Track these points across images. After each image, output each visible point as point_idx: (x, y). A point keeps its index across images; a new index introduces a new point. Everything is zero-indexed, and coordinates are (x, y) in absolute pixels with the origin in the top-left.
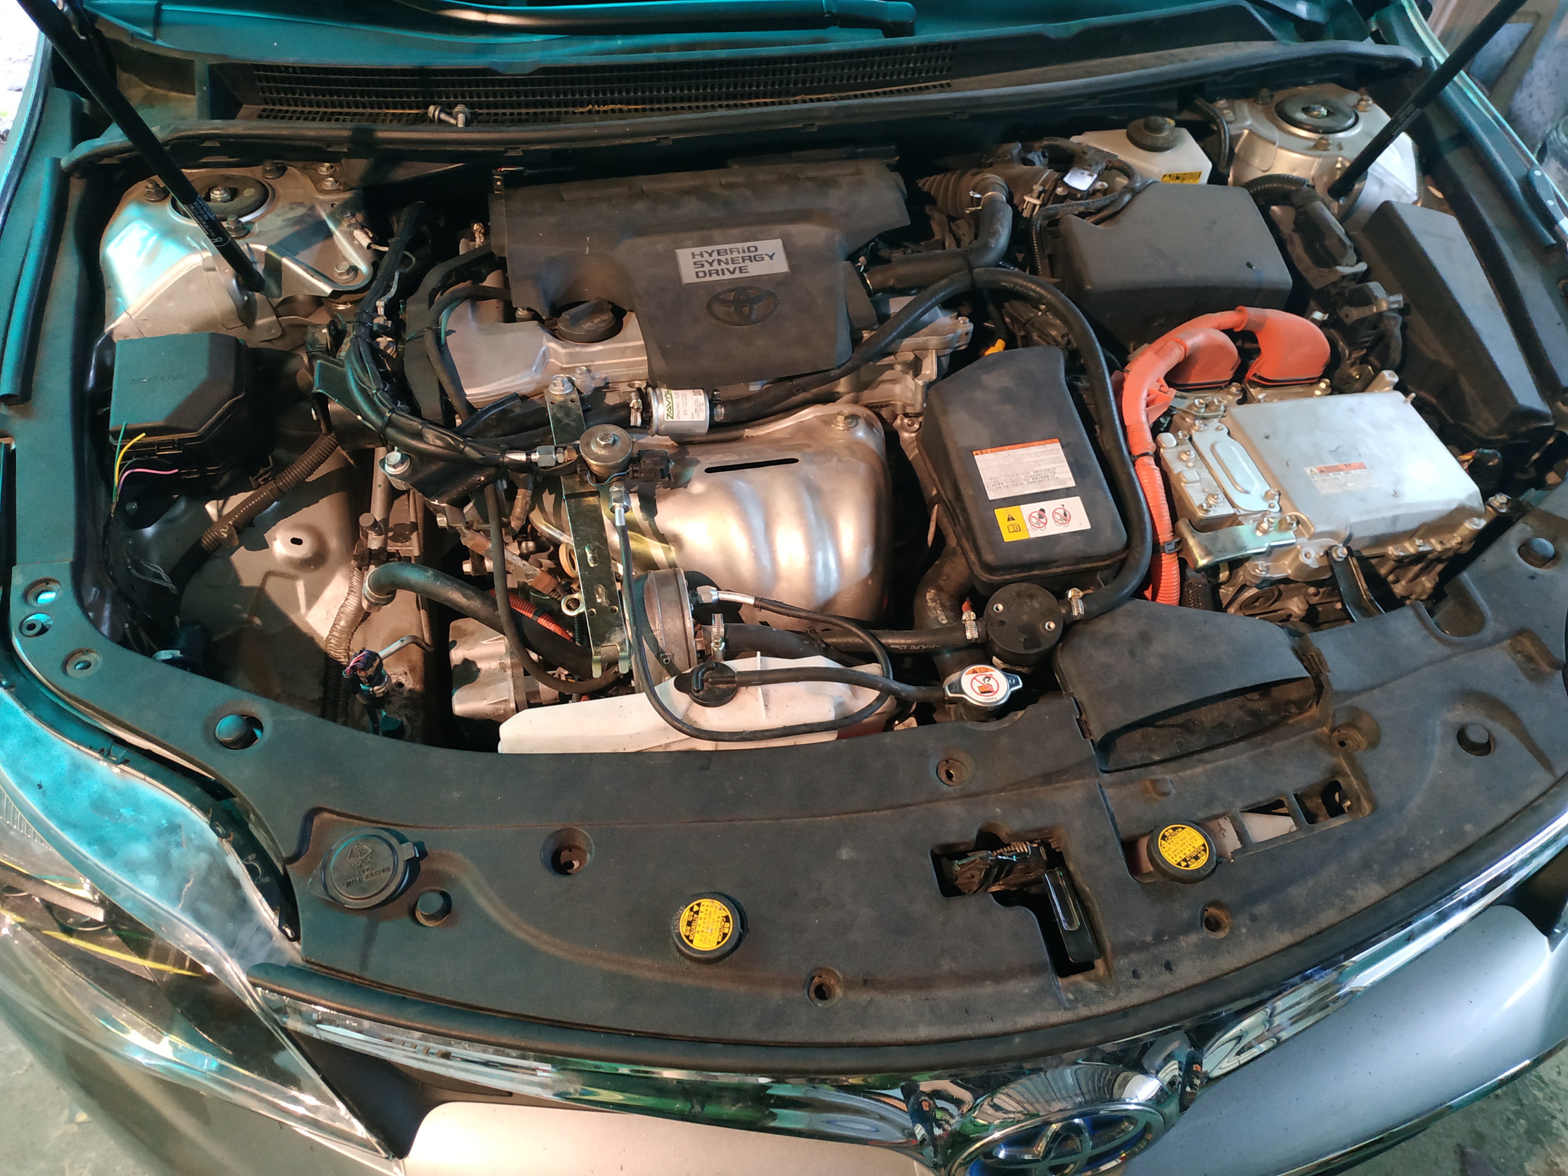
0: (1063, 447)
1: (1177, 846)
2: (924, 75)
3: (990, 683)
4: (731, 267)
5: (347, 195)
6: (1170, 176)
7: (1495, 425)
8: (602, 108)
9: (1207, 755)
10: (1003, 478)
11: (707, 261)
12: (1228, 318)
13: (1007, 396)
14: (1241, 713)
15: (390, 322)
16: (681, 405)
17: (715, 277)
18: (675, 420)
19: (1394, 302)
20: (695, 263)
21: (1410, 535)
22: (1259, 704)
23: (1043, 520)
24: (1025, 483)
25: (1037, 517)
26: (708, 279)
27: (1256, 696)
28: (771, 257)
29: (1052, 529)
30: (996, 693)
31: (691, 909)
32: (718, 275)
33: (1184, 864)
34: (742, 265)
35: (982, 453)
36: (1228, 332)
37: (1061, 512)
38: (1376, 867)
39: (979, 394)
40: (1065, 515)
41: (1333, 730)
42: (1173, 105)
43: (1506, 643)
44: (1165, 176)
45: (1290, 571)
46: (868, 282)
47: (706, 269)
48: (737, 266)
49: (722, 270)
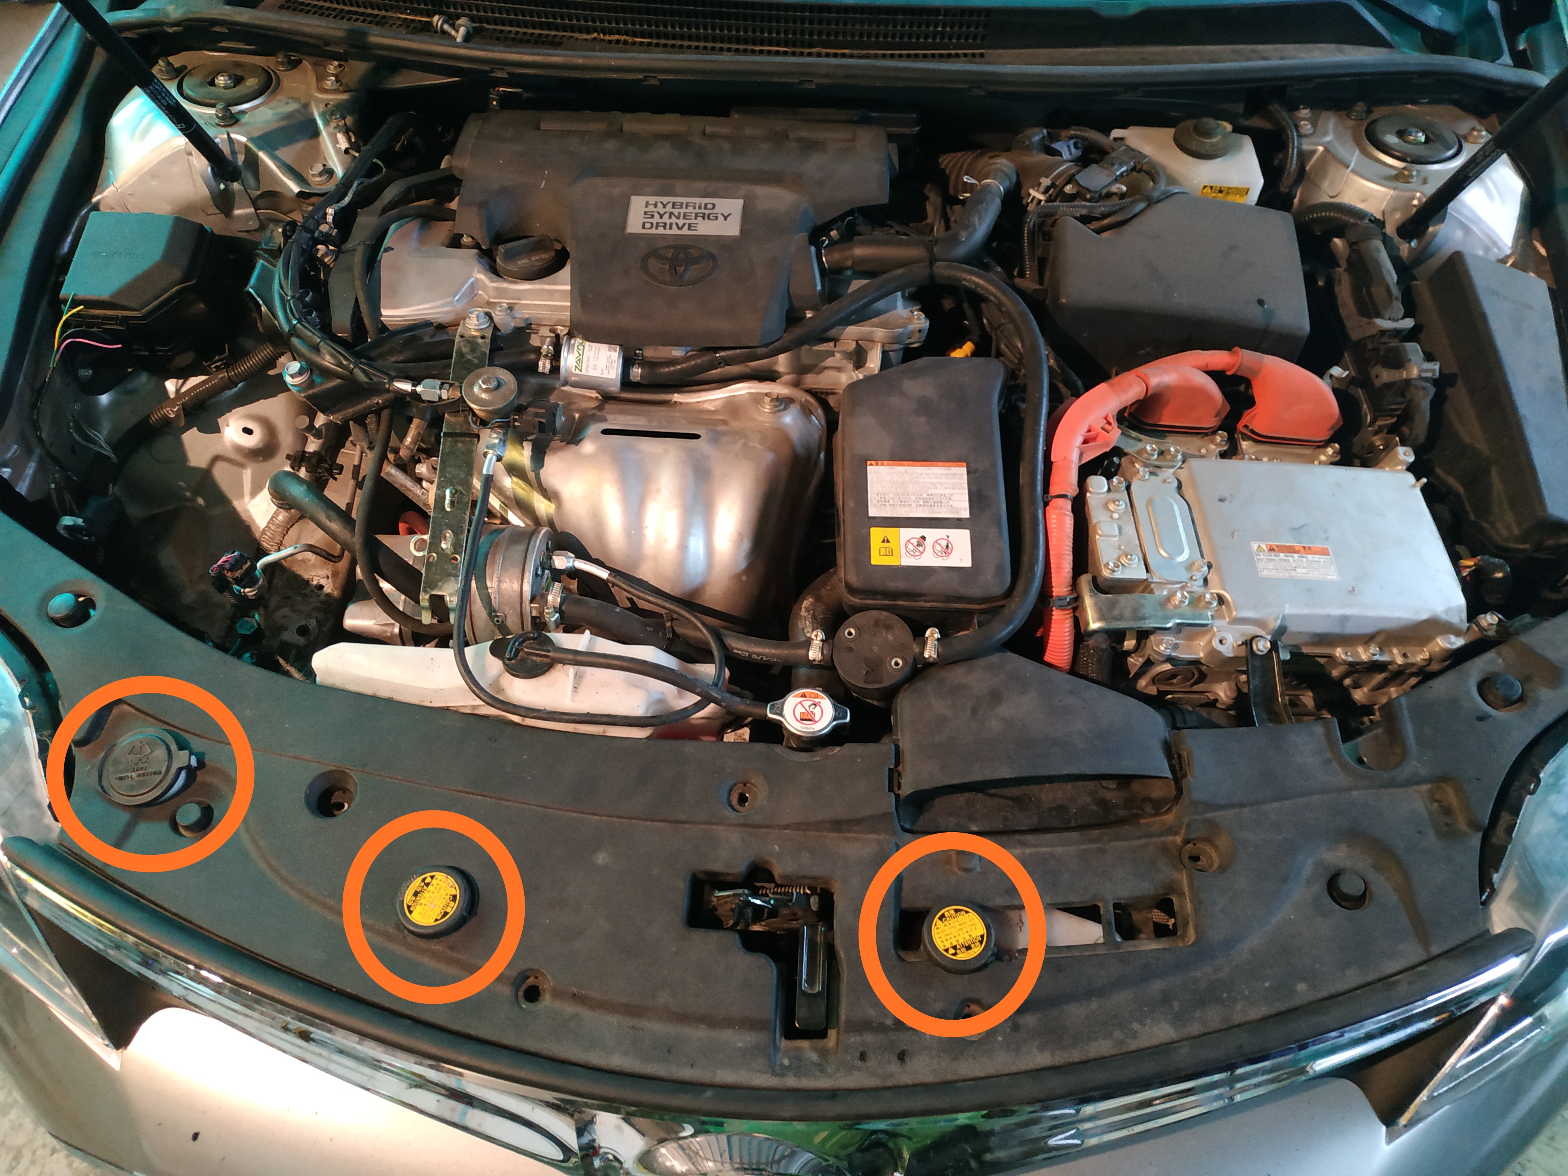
0: (968, 473)
1: (953, 930)
2: (954, 41)
3: (814, 711)
4: (681, 222)
5: (344, 97)
6: (1211, 187)
7: (1516, 532)
8: (607, 37)
9: (1030, 838)
10: (892, 495)
11: (658, 213)
12: (1219, 358)
13: (924, 407)
14: (1089, 800)
15: (335, 231)
16: (591, 359)
17: (661, 231)
18: (584, 372)
19: (1427, 371)
20: (645, 213)
21: (1367, 639)
22: (1112, 794)
23: (921, 549)
24: (914, 505)
25: (916, 544)
26: (653, 231)
27: (1112, 785)
28: (726, 218)
29: (928, 559)
30: (816, 722)
31: (424, 880)
32: (665, 227)
33: (952, 951)
34: (693, 221)
35: (877, 464)
36: (1216, 375)
37: (944, 543)
38: (1176, 1005)
39: (895, 401)
40: (947, 547)
41: (1186, 842)
42: (1240, 108)
43: (1425, 787)
44: (1205, 187)
45: (1202, 655)
46: (824, 259)
47: (654, 221)
48: (688, 222)
49: (671, 224)
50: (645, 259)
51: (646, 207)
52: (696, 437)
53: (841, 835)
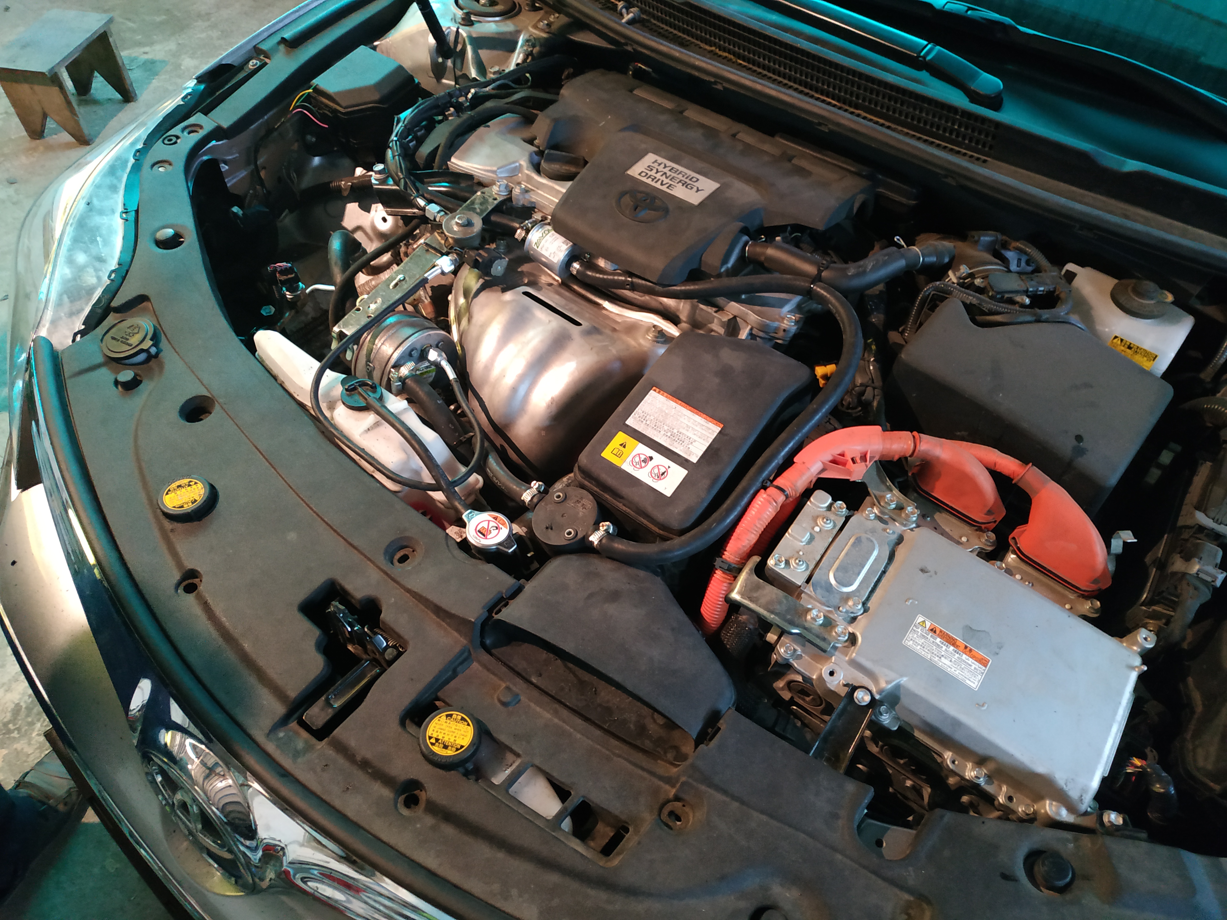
0: (720, 432)
1: (447, 729)
2: (967, 142)
4: (667, 181)
5: (545, 35)
6: (1122, 340)
8: (721, 53)
9: (565, 713)
10: (652, 418)
11: (657, 169)
13: (725, 373)
14: (634, 719)
15: (468, 104)
16: (549, 242)
17: (649, 181)
18: (539, 250)
20: (649, 166)
22: (654, 728)
23: (643, 464)
24: (663, 432)
25: (642, 459)
26: (644, 179)
27: (661, 721)
28: (698, 190)
29: (643, 475)
30: (486, 538)
31: (191, 481)
32: (653, 180)
33: (433, 741)
34: (675, 184)
35: (659, 392)
37: (662, 470)
39: (707, 358)
40: (663, 474)
41: (677, 799)
42: (1195, 290)
43: (907, 897)
44: (1116, 337)
46: (747, 248)
47: (650, 173)
48: (671, 182)
49: (659, 180)
50: (623, 194)
51: (653, 163)
52: (578, 324)
53: (438, 620)
